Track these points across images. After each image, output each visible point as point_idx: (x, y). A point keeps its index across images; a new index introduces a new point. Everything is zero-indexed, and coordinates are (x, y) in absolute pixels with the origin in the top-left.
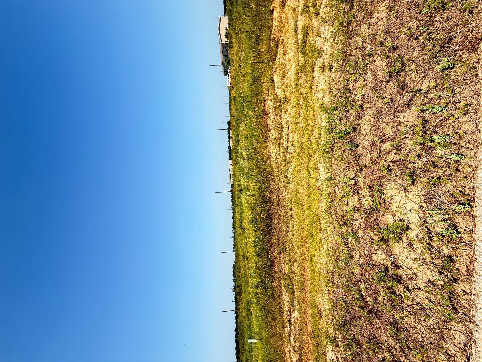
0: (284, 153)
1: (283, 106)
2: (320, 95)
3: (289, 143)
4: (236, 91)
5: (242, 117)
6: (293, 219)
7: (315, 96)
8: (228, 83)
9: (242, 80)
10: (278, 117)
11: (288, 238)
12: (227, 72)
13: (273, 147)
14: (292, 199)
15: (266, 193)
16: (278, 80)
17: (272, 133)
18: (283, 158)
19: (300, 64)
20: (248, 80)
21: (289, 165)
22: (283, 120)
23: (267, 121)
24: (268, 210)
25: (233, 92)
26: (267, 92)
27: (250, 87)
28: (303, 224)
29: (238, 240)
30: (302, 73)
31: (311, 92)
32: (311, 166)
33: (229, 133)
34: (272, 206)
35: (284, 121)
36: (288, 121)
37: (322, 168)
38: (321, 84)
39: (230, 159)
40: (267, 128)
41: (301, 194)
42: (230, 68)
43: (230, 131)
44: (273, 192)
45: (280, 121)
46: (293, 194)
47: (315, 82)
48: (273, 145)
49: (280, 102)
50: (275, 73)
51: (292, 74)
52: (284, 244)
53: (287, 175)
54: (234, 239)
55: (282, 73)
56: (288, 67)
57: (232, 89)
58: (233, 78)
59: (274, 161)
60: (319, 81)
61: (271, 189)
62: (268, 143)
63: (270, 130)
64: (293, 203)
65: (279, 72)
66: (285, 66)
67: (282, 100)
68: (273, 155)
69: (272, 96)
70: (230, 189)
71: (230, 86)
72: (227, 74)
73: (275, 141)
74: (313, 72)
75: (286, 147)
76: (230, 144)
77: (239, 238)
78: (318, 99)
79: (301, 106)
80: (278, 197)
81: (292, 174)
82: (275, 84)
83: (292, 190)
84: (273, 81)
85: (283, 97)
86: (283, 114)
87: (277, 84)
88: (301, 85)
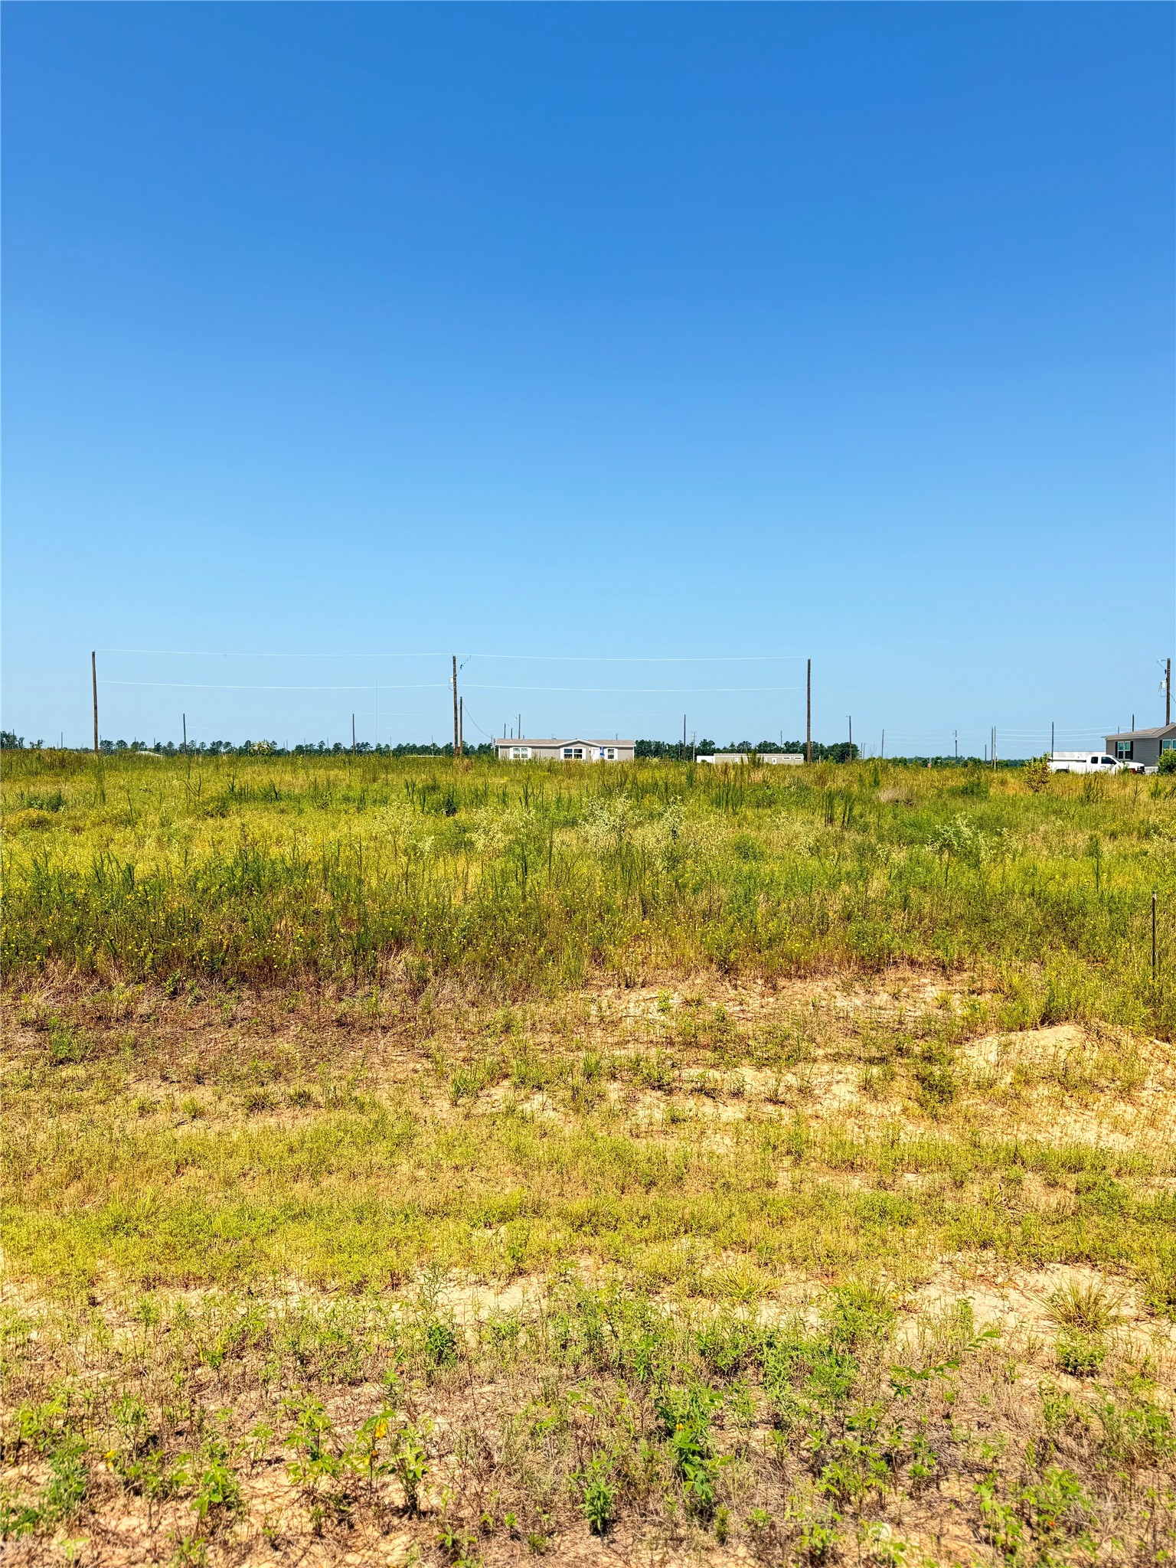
0: (636, 1065)
1: (902, 1071)
2: (938, 1300)
3: (691, 1103)
4: (1014, 805)
5: (865, 829)
6: (240, 1114)
7: (937, 1267)
8: (1068, 756)
9: (1070, 841)
10: (846, 1044)
11: (131, 1078)
12: (1130, 756)
13: (676, 1001)
14: (361, 1108)
15: (415, 953)
16: (1052, 1050)
17: (754, 1003)
18: (605, 1063)
19: (1124, 1184)
20: (1065, 876)
21: (560, 1094)
22: (826, 1068)
23: (826, 974)
24: (312, 963)
25: (1015, 784)
26: (987, 985)
27: (1027, 889)
28: (201, 1173)
29: (161, 775)
30: (1078, 1192)
31: (963, 1245)
32: (542, 1233)
33: (791, 749)
34: (333, 988)
35: (819, 1073)
36: (816, 1100)
37: (515, 1298)
38: (1000, 1303)
39: (644, 750)
40: (788, 976)
41: (386, 1164)
42: (1148, 770)
43: (798, 759)
44: (415, 993)
45: (820, 1052)
46: (391, 1118)
47: (1014, 1268)
48: (687, 1003)
49: (928, 1059)
50: (1088, 1030)
51: (1074, 1130)
52: (95, 1053)
53: (506, 1083)
54: (177, 746)
55: (1087, 1074)
56: (1120, 1107)
57: (1029, 782)
58: (1091, 789)
59: (593, 1009)
60: (1014, 1295)
61: (435, 981)
62: (703, 974)
63: (774, 988)
64: (337, 1115)
65: (1093, 1055)
66: (1128, 1091)
67: (937, 1071)
68: (635, 1004)
69: (967, 1012)
70: (473, 740)
71: (1053, 767)
72: (1120, 756)
73: (709, 1018)
74: (1074, 1259)
75: (666, 1079)
76: (725, 751)
77: (174, 780)
78: (917, 1284)
79: (889, 1181)
80: (383, 1021)
81: (510, 1111)
82: (1031, 1033)
83: (416, 1110)
84: (1048, 1019)
85: (956, 1072)
86: (853, 1072)
87: (1028, 1041)
88: (1008, 1181)
